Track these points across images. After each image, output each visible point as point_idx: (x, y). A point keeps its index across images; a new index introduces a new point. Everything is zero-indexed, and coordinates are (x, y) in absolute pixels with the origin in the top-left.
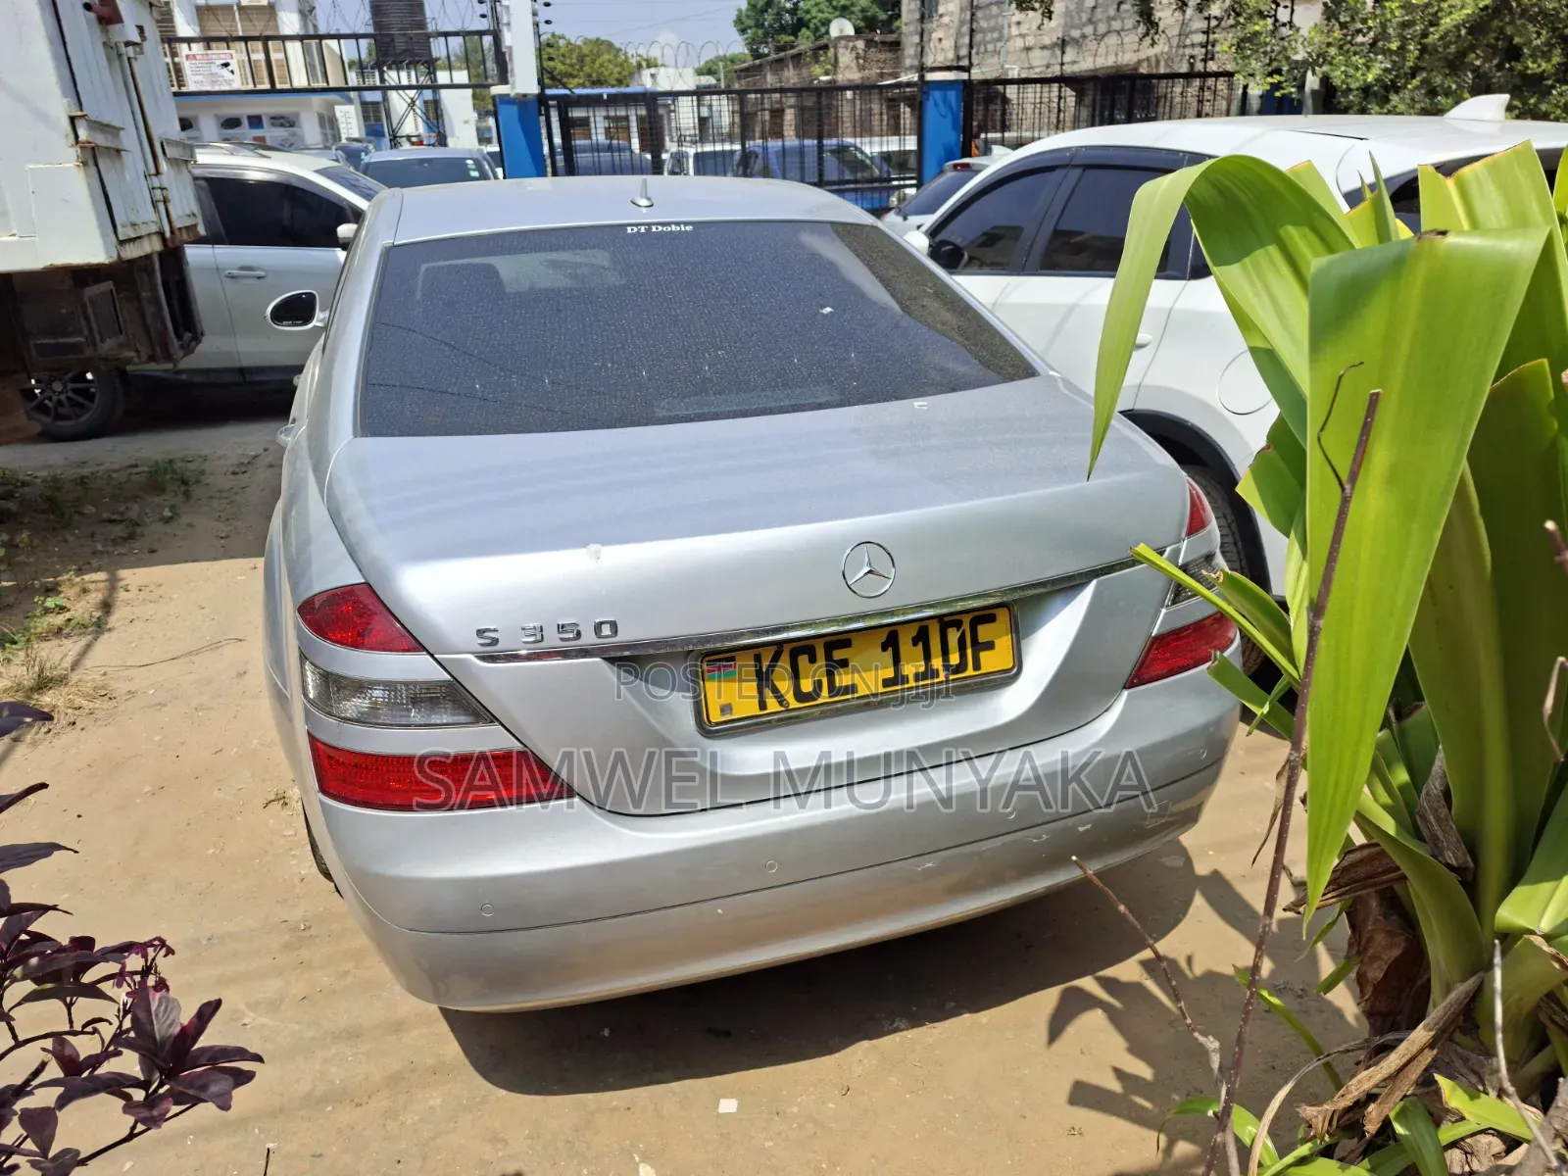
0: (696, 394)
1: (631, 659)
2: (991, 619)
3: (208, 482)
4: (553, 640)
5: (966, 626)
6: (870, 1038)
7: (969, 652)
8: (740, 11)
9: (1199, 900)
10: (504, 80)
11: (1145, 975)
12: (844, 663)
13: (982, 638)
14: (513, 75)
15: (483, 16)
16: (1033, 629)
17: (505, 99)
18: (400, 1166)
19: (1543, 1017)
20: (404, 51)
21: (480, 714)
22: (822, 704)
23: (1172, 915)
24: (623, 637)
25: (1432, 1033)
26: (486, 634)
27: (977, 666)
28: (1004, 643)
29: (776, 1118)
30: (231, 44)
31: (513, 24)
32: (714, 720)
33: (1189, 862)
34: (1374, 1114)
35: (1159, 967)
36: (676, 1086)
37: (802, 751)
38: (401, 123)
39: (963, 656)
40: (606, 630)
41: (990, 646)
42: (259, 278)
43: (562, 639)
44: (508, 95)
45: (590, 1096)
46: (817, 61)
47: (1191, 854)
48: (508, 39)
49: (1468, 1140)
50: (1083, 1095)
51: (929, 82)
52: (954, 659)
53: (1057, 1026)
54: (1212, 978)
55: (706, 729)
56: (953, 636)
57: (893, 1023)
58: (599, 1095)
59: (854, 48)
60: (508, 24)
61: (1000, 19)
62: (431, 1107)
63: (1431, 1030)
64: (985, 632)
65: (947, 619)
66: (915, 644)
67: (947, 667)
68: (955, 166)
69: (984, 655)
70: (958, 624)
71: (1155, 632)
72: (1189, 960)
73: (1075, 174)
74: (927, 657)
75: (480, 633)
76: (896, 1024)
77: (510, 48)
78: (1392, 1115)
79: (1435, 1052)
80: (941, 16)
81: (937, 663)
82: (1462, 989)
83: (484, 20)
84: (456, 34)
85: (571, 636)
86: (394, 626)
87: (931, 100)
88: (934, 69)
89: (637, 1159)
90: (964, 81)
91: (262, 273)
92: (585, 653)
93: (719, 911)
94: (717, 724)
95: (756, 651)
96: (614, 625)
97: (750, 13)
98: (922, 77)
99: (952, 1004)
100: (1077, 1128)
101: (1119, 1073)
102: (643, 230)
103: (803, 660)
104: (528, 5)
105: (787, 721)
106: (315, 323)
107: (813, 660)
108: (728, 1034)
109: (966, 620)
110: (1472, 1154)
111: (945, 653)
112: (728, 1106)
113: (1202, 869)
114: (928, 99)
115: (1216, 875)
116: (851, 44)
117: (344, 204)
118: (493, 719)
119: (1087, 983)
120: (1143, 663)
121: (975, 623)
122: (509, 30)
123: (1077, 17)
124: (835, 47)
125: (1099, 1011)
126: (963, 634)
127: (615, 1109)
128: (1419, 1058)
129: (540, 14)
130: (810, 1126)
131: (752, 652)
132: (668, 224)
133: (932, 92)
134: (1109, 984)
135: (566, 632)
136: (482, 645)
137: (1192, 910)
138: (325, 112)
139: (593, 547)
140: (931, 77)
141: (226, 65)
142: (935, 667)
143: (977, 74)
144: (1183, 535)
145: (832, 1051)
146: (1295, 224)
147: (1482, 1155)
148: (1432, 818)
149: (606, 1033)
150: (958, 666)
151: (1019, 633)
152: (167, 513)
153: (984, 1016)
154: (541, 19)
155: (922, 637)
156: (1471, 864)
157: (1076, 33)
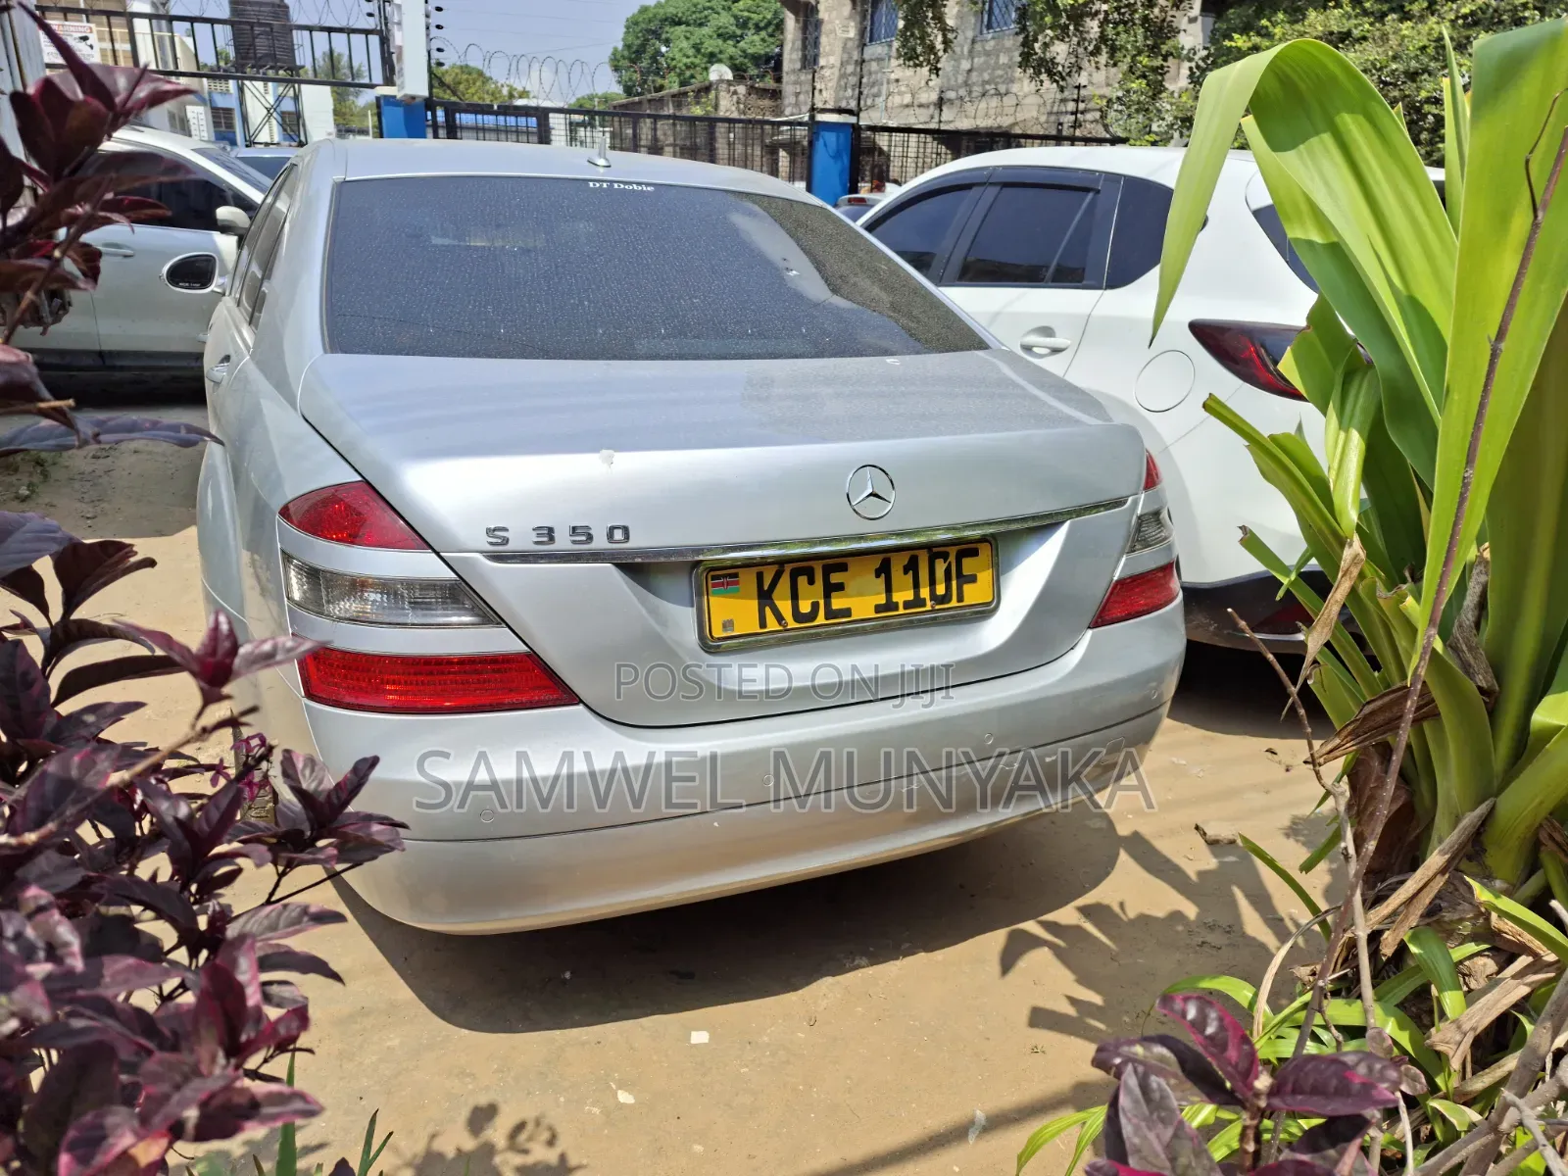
0: (675, 337)
1: (640, 569)
2: (974, 553)
3: (67, 464)
4: (563, 542)
5: (952, 559)
6: (834, 975)
7: (954, 583)
8: (616, 49)
9: (1123, 857)
10: (389, 81)
11: (1083, 919)
12: (840, 587)
13: (966, 572)
14: (402, 75)
15: (370, 15)
16: (1010, 566)
17: (390, 100)
18: (363, 1102)
19: (1543, 836)
20: (266, 55)
21: (489, 616)
22: (818, 626)
23: (1103, 870)
24: (635, 542)
25: (1447, 857)
26: (497, 533)
27: (960, 599)
28: (985, 577)
29: (748, 1047)
30: (91, 17)
31: (404, 23)
32: (716, 635)
33: (1111, 824)
34: (1390, 940)
35: (1094, 912)
36: (644, 1021)
37: (802, 668)
38: (259, 130)
39: (948, 588)
40: (618, 535)
41: (973, 579)
42: (126, 256)
43: (574, 542)
44: (394, 97)
45: (558, 1032)
46: (698, 103)
47: (1113, 818)
48: (398, 38)
49: (1467, 963)
50: (1041, 1018)
51: (819, 122)
52: (941, 590)
53: (1008, 962)
54: (1144, 920)
55: (710, 645)
56: (940, 567)
57: (853, 961)
58: (566, 1031)
59: (735, 93)
60: (399, 23)
61: (879, 75)
62: (388, 1048)
63: (1446, 854)
64: (969, 565)
65: (935, 550)
66: (906, 572)
67: (933, 596)
68: (850, 200)
69: (967, 588)
70: (945, 556)
71: (1115, 578)
72: (1122, 905)
73: (993, 191)
74: (916, 586)
75: (490, 532)
76: (856, 962)
77: (400, 48)
78: (1406, 939)
79: (1447, 876)
80: (822, 67)
81: (925, 593)
82: (1470, 819)
83: (371, 19)
84: (340, 30)
85: (584, 538)
86: (397, 522)
87: (821, 141)
88: (824, 111)
89: (614, 1086)
90: (853, 125)
91: (129, 252)
92: (596, 557)
93: (716, 824)
94: (720, 639)
95: (760, 568)
96: (626, 530)
97: (626, 53)
98: (812, 117)
99: (907, 945)
100: (1039, 1047)
101: (1073, 1001)
102: (605, 185)
103: (802, 580)
104: (420, 7)
105: (784, 640)
106: (213, 287)
107: (811, 582)
108: (690, 976)
109: (953, 552)
110: (1469, 975)
111: (933, 583)
112: (699, 1037)
113: (1123, 830)
114: (818, 139)
115: (1136, 835)
116: (732, 88)
117: (224, 186)
118: (501, 621)
119: (1031, 926)
120: (1104, 608)
121: (961, 555)
122: (400, 29)
123: (953, 79)
124: (717, 89)
125: (1046, 949)
126: (950, 564)
127: (583, 1044)
128: (1431, 884)
129: (432, 16)
130: (781, 1052)
131: (755, 570)
132: (631, 183)
133: (822, 133)
134: (1051, 927)
135: (579, 534)
136: (491, 544)
137: (1119, 862)
138: (175, 111)
139: (605, 452)
140: (820, 117)
141: (85, 39)
142: (922, 596)
143: (865, 120)
144: (1142, 488)
145: (796, 989)
146: (1351, 111)
147: (1479, 975)
148: (1465, 648)
149: (568, 975)
150: (944, 596)
151: (999, 571)
152: (24, 491)
153: (939, 955)
154: (433, 21)
155: (912, 567)
156: (1497, 688)
157: (951, 95)
